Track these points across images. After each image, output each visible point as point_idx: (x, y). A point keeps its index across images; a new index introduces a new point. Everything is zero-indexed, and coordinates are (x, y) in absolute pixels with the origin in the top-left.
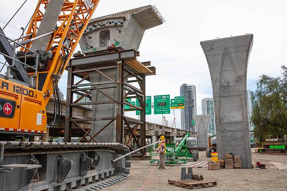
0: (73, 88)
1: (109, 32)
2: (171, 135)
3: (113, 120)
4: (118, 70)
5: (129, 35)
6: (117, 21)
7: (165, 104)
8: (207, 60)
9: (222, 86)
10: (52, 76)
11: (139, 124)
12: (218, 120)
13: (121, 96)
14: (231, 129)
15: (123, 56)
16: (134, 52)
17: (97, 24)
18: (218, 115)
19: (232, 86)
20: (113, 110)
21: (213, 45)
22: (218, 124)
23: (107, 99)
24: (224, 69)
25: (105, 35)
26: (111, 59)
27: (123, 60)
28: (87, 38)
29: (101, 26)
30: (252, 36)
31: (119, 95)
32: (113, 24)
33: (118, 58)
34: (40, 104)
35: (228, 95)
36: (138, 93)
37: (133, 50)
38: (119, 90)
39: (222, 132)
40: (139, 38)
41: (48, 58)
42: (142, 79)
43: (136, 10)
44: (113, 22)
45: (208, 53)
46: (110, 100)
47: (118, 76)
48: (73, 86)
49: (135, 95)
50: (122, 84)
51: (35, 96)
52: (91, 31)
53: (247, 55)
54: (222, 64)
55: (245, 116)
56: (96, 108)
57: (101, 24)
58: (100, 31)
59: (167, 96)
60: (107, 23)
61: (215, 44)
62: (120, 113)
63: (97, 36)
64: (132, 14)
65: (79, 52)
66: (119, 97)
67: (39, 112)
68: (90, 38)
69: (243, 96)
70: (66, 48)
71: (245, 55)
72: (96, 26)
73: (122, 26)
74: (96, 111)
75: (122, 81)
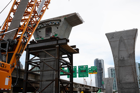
0: (29, 61)
1: (51, 28)
2: (89, 91)
3: (53, 81)
4: (56, 50)
5: (63, 30)
6: (56, 22)
7: (85, 71)
8: (110, 44)
9: (119, 60)
10: (16, 55)
11: (69, 83)
12: (118, 81)
13: (58, 67)
14: (127, 87)
15: (60, 42)
16: (66, 40)
17: (44, 24)
18: (118, 78)
19: (126, 60)
20: (53, 75)
21: (114, 35)
22: (119, 83)
23: (49, 68)
24: (120, 49)
25: (49, 30)
26: (52, 44)
27: (59, 45)
28: (38, 32)
29: (47, 25)
30: (137, 30)
31: (57, 66)
32: (54, 24)
33: (56, 43)
34: (8, 72)
35: (124, 66)
36: (68, 65)
37: (65, 39)
38: (57, 63)
39: (121, 89)
40: (69, 32)
41: (14, 44)
42: (71, 56)
43: (67, 15)
44: (53, 23)
45: (110, 40)
46: (51, 69)
47: (56, 54)
48: (29, 60)
49: (67, 66)
50: (59, 59)
51: (5, 67)
52: (41, 28)
53: (135, 41)
54: (119, 47)
55: (135, 79)
56: (43, 73)
57: (47, 24)
58: (46, 28)
59: (86, 66)
60: (50, 23)
61: (115, 35)
62: (57, 77)
63: (44, 31)
64: (64, 18)
65: (33, 40)
66: (57, 67)
67: (7, 77)
68: (40, 32)
69: (133, 66)
70: (25, 38)
71: (133, 41)
72: (43, 25)
73: (59, 25)
74: (42, 76)
75: (59, 57)
